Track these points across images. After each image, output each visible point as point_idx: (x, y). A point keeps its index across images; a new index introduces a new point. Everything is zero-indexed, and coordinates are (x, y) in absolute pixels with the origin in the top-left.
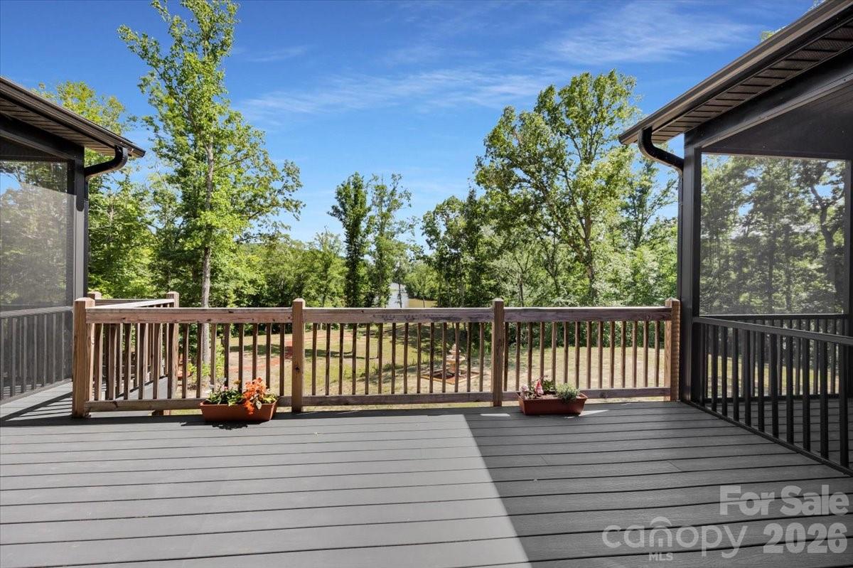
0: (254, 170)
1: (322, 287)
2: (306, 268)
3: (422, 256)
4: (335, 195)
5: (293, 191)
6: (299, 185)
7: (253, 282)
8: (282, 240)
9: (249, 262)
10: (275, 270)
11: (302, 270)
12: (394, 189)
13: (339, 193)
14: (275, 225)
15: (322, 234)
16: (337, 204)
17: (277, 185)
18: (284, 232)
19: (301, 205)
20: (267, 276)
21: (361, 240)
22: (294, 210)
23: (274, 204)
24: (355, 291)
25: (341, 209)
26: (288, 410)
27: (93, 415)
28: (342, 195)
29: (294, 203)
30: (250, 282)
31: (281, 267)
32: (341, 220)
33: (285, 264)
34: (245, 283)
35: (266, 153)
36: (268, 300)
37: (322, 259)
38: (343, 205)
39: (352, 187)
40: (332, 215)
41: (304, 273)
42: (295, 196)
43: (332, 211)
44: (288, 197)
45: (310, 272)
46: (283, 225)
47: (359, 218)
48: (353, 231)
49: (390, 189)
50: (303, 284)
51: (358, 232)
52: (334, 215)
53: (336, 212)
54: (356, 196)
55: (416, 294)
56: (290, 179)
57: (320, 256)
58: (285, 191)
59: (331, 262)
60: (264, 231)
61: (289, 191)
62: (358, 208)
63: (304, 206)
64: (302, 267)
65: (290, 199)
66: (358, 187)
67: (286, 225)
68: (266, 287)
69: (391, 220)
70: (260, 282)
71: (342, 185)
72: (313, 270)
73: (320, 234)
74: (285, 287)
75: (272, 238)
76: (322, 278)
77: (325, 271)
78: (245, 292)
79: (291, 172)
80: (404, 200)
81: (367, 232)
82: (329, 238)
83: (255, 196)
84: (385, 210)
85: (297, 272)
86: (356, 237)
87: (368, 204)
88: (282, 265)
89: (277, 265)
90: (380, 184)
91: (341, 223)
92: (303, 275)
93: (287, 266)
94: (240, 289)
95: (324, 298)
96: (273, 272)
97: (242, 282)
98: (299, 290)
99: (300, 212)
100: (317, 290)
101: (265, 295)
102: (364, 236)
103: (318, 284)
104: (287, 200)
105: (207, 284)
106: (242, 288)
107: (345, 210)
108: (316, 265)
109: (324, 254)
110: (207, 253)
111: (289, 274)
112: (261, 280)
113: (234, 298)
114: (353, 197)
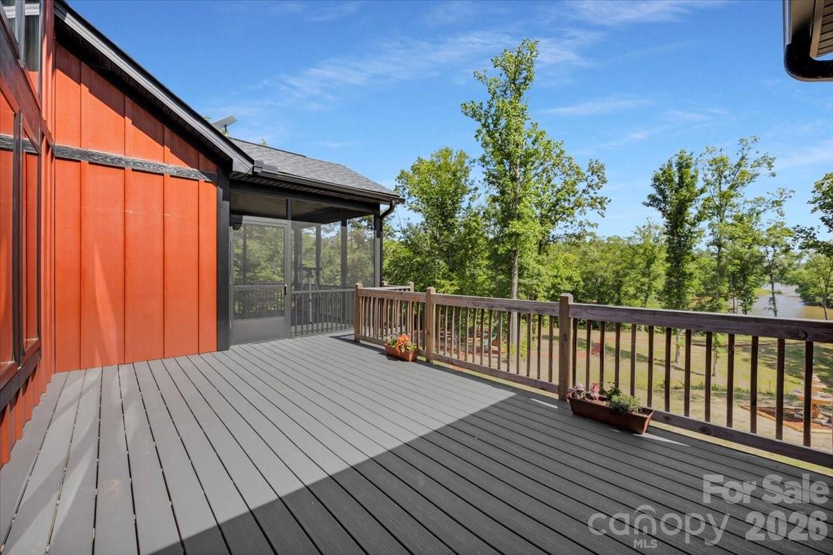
0: (562, 176)
1: (643, 284)
2: (624, 265)
4: (651, 182)
5: (599, 188)
6: (604, 182)
7: (569, 279)
8: (588, 239)
9: (566, 260)
10: (591, 267)
11: (619, 267)
12: (743, 158)
13: (656, 179)
14: (581, 224)
15: (644, 227)
16: (653, 191)
17: (581, 186)
18: (589, 230)
19: (606, 201)
20: (583, 273)
21: (690, 230)
22: (599, 206)
23: (578, 205)
24: (679, 291)
25: (660, 197)
26: (424, 359)
27: (361, 342)
28: (662, 181)
29: (599, 200)
30: (566, 279)
31: (597, 264)
32: (660, 209)
33: (601, 261)
34: (562, 280)
35: (570, 158)
36: (584, 295)
37: (644, 254)
38: (661, 192)
39: (675, 169)
40: (648, 205)
41: (621, 269)
42: (600, 193)
43: (648, 201)
44: (594, 196)
45: (630, 269)
46: (589, 223)
47: (683, 204)
48: (676, 219)
49: (733, 160)
50: (621, 281)
51: (683, 220)
52: (652, 205)
53: (653, 201)
54: (681, 177)
56: (595, 177)
57: (641, 251)
58: (590, 190)
59: (655, 257)
60: (570, 231)
61: (593, 189)
62: (684, 192)
63: (609, 201)
64: (620, 264)
65: (595, 197)
66: (683, 166)
67: (592, 223)
68: (582, 283)
69: (734, 200)
70: (575, 279)
71: (661, 169)
72: (633, 267)
73: (641, 227)
74: (602, 284)
75: (579, 237)
76: (644, 275)
77: (648, 266)
78: (562, 288)
79: (596, 170)
80: (763, 170)
81: (699, 218)
82: (653, 230)
83: (558, 200)
84: (725, 188)
85: (614, 268)
86: (682, 226)
87: (700, 184)
88: (598, 262)
89: (592, 262)
90: (718, 156)
91: (660, 213)
92: (621, 272)
93: (602, 263)
94: (557, 286)
95: (647, 297)
96: (589, 269)
97: (559, 279)
98: (618, 287)
99: (605, 209)
100: (637, 288)
101: (581, 290)
102: (693, 225)
103: (638, 281)
104: (592, 198)
105: (516, 280)
106: (559, 284)
107: (665, 197)
108: (637, 261)
109: (646, 249)
110: (515, 255)
111: (606, 271)
112: (577, 277)
113: (552, 292)
114: (676, 180)
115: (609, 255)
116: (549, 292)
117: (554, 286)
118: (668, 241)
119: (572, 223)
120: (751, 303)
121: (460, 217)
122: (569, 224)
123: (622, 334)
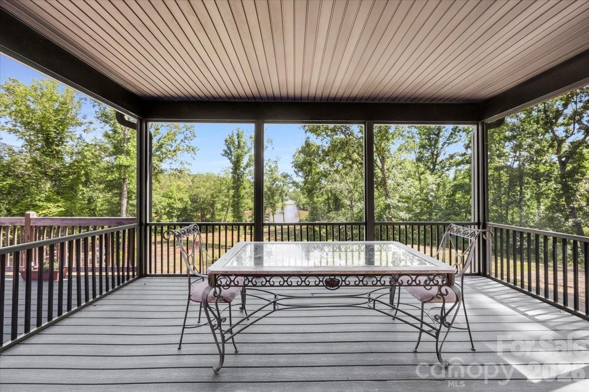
2: (216, 190)
3: (291, 181)
4: (225, 143)
5: (191, 140)
6: (194, 136)
7: (181, 200)
9: (178, 186)
10: (195, 191)
11: (213, 192)
14: (181, 163)
15: (226, 168)
16: (226, 148)
17: (180, 137)
18: (187, 166)
19: (197, 149)
20: (191, 195)
21: (243, 172)
22: (192, 152)
25: (228, 151)
28: (229, 142)
29: (192, 148)
30: (178, 200)
31: (199, 190)
32: (229, 158)
34: (175, 200)
38: (229, 148)
39: (235, 137)
40: (224, 155)
41: (215, 193)
42: (193, 144)
43: (223, 153)
45: (219, 193)
46: (186, 163)
47: (240, 157)
48: (236, 165)
50: (214, 201)
51: (240, 166)
53: (226, 153)
54: (239, 142)
55: (302, 207)
56: (188, 132)
58: (186, 140)
60: (174, 167)
61: (188, 140)
62: (240, 150)
64: (213, 190)
66: (240, 136)
68: (190, 202)
70: (185, 200)
71: (228, 136)
72: (220, 191)
74: (203, 202)
75: (181, 172)
78: (175, 206)
79: (189, 127)
83: (163, 144)
85: (210, 192)
86: (239, 169)
88: (200, 188)
91: (229, 161)
92: (215, 195)
93: (203, 189)
94: (172, 205)
95: (227, 210)
96: (194, 193)
97: (173, 200)
98: (212, 205)
99: (195, 154)
100: (223, 204)
101: (189, 208)
102: (245, 169)
103: (223, 200)
104: (188, 146)
105: (125, 201)
106: (173, 203)
107: (231, 152)
108: (223, 188)
109: (227, 181)
110: (124, 182)
111: (204, 194)
112: (186, 198)
113: (167, 210)
114: (237, 143)
115: (208, 184)
116: (165, 209)
117: (169, 205)
118: (233, 177)
119: (175, 161)
120: (275, 210)
121: (69, 145)
122: (174, 161)
123: (215, 233)
